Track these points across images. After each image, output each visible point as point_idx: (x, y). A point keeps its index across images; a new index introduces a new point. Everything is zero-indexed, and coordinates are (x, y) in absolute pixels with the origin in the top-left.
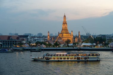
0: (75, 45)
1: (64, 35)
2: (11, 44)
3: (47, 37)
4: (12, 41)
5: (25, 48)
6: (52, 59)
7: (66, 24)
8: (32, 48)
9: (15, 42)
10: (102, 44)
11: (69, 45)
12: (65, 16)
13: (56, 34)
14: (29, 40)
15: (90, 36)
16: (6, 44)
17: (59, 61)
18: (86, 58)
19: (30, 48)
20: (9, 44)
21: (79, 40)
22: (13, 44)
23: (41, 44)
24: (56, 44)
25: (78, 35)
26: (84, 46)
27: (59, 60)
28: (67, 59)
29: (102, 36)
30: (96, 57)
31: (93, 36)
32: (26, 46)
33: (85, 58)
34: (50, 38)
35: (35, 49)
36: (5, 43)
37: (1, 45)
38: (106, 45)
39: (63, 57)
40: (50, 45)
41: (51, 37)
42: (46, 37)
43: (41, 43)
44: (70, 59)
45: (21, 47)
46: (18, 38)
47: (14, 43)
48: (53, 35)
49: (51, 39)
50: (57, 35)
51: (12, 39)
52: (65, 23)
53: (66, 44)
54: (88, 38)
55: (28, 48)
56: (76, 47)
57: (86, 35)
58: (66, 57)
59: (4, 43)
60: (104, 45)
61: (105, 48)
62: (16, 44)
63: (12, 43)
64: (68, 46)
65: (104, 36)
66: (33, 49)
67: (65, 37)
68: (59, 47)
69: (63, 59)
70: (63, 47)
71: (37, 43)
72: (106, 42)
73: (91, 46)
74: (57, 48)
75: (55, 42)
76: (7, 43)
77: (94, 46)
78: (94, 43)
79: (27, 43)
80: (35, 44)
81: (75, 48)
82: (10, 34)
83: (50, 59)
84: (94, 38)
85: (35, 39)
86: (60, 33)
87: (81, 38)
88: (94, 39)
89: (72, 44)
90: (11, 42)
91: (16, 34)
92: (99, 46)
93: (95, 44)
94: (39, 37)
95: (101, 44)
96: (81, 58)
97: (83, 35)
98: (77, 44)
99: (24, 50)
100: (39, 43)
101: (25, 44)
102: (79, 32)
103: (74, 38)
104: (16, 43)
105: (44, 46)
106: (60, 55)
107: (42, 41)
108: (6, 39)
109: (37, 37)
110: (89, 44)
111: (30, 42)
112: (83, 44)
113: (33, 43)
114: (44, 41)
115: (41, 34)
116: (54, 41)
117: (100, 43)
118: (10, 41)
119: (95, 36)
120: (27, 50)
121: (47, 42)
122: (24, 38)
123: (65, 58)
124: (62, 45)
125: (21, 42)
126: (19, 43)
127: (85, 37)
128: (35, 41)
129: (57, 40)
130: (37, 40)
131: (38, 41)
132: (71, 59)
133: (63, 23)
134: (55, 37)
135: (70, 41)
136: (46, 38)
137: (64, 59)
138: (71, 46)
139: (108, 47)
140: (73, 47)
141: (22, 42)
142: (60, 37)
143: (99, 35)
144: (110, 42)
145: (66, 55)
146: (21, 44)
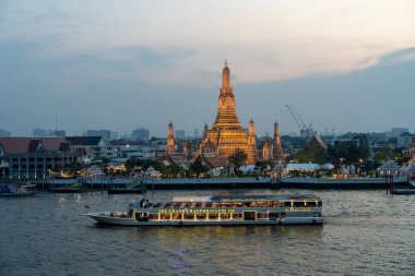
0: (262, 169)
1: (225, 134)
2: (40, 167)
3: (166, 143)
4: (44, 156)
5: (89, 182)
6: (159, 220)
7: (232, 96)
8: (115, 182)
9: (56, 159)
10: (357, 167)
11: (242, 168)
12: (226, 70)
13: (196, 131)
14: (104, 153)
15: (314, 140)
16: (24, 166)
17: (181, 225)
18: (276, 215)
19: (105, 182)
20: (32, 167)
21: (275, 151)
22: (49, 167)
23: (145, 168)
24: (198, 168)
25: (272, 136)
26: (295, 173)
27: (181, 223)
28: (211, 217)
29: (357, 137)
30: (309, 209)
31: (323, 138)
32: (94, 174)
33: (271, 215)
34: (176, 147)
35: (123, 185)
36: (19, 163)
37: (7, 169)
38: (369, 168)
39: (196, 212)
40: (175, 169)
41: (179, 142)
42: (162, 142)
43: (146, 164)
44: (219, 220)
45: (75, 178)
46: (64, 147)
47: (50, 163)
48: (186, 135)
49: (180, 150)
50: (200, 135)
51: (43, 151)
52: (227, 94)
53: (233, 165)
54: (306, 147)
55: (99, 182)
56: (265, 176)
57: (299, 134)
58: (207, 212)
59: (16, 163)
60: (363, 170)
61: (366, 179)
62: (57, 169)
63: (44, 163)
64: (239, 174)
65: (363, 137)
66: (116, 185)
67: (229, 142)
68: (208, 177)
69: (195, 220)
70: (221, 176)
71: (129, 164)
72: (370, 159)
73: (317, 174)
74: (201, 179)
75: (192, 161)
76: (27, 163)
77: (329, 173)
78: (328, 161)
79: (97, 164)
80: (122, 168)
81: (262, 180)
82: (37, 131)
83: (151, 217)
84: (329, 146)
85: (122, 148)
86: (210, 128)
87: (283, 146)
88: (326, 147)
89: (251, 167)
90: (41, 159)
91: (57, 133)
92: (346, 174)
93: (331, 166)
94: (139, 143)
95: (353, 167)
96: (259, 216)
97: (292, 136)
98: (269, 167)
99: (87, 188)
100: (139, 163)
101: (89, 165)
102: (276, 124)
103: (260, 144)
104: (58, 163)
105: (154, 175)
106: (188, 205)
107: (147, 155)
108: (23, 150)
109: (131, 143)
110: (311, 167)
111: (106, 161)
112: (291, 167)
113: (118, 164)
114: (154, 154)
115: (144, 132)
116: (190, 157)
117: (347, 163)
118: (35, 156)
119: (331, 137)
120: (97, 187)
121: (164, 158)
122: (87, 147)
123: (203, 217)
124: (216, 172)
125: (75, 158)
126: (68, 162)
127: (296, 141)
128: (125, 156)
129: (200, 152)
130: (129, 154)
131: (134, 157)
132: (223, 217)
133: (222, 95)
134: (192, 144)
135: (246, 156)
136: (162, 147)
137: (198, 217)
138: (248, 174)
139: (377, 176)
140: (255, 175)
141: (79, 160)
142: (209, 141)
143: (345, 136)
144: (384, 158)
145: (209, 205)
146: (75, 167)
